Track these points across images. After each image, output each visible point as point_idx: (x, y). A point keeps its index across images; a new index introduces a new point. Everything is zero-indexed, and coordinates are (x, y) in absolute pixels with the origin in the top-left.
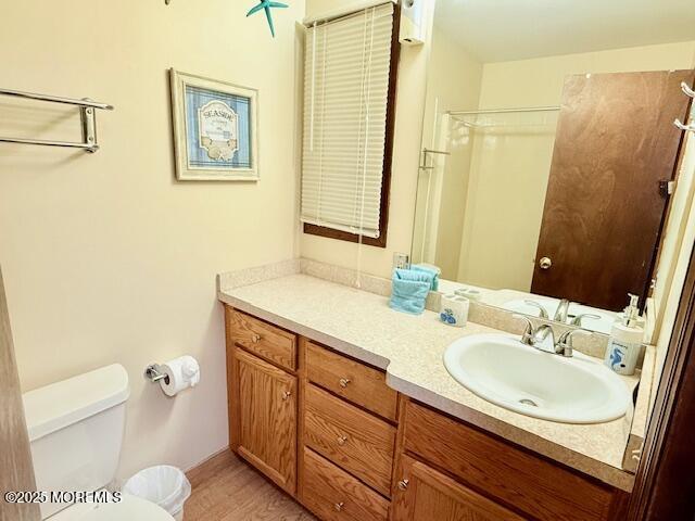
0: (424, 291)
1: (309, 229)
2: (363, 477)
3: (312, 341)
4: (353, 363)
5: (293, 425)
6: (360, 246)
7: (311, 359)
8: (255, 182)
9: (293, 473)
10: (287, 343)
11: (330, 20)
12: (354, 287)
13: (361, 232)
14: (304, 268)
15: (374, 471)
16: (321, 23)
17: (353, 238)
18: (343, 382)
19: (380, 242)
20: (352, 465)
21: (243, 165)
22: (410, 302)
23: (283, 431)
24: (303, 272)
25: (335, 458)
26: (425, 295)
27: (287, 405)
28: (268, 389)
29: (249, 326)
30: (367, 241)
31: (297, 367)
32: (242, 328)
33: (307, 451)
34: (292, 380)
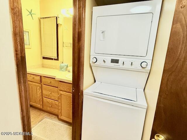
0: (65, 67)
1: (44, 58)
2: (54, 99)
3: (44, 77)
4: (51, 79)
5: (41, 94)
6: (54, 60)
7: (43, 80)
8: (31, 48)
9: (42, 104)
10: (39, 78)
11: (45, 18)
12: (53, 68)
13: (53, 58)
14: (43, 66)
15: (56, 97)
16: (43, 18)
17: (52, 59)
18: (49, 82)
19: (57, 59)
20: (53, 98)
21: (28, 45)
22: (63, 70)
23: (39, 96)
24: (43, 67)
25: (49, 97)
26: (66, 68)
27: (40, 90)
28: (36, 88)
29: (31, 76)
30: (55, 59)
31: (41, 83)
32: (29, 77)
33: (44, 98)
34: (40, 85)
